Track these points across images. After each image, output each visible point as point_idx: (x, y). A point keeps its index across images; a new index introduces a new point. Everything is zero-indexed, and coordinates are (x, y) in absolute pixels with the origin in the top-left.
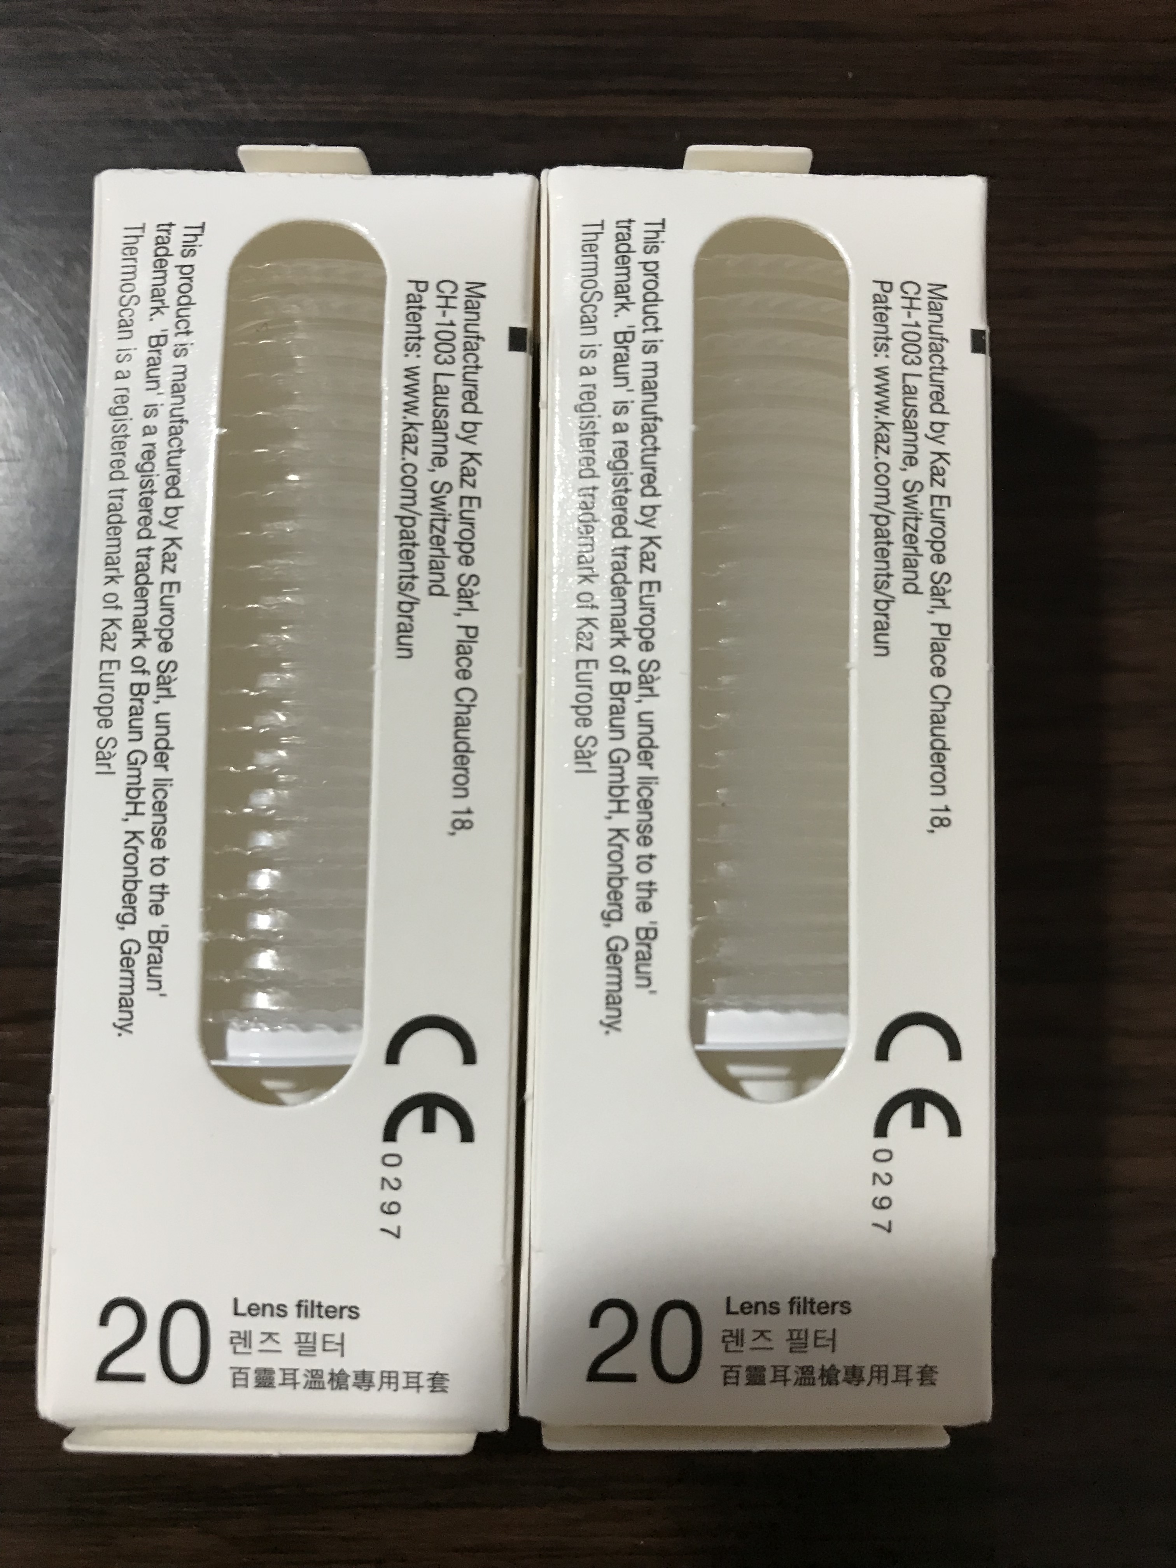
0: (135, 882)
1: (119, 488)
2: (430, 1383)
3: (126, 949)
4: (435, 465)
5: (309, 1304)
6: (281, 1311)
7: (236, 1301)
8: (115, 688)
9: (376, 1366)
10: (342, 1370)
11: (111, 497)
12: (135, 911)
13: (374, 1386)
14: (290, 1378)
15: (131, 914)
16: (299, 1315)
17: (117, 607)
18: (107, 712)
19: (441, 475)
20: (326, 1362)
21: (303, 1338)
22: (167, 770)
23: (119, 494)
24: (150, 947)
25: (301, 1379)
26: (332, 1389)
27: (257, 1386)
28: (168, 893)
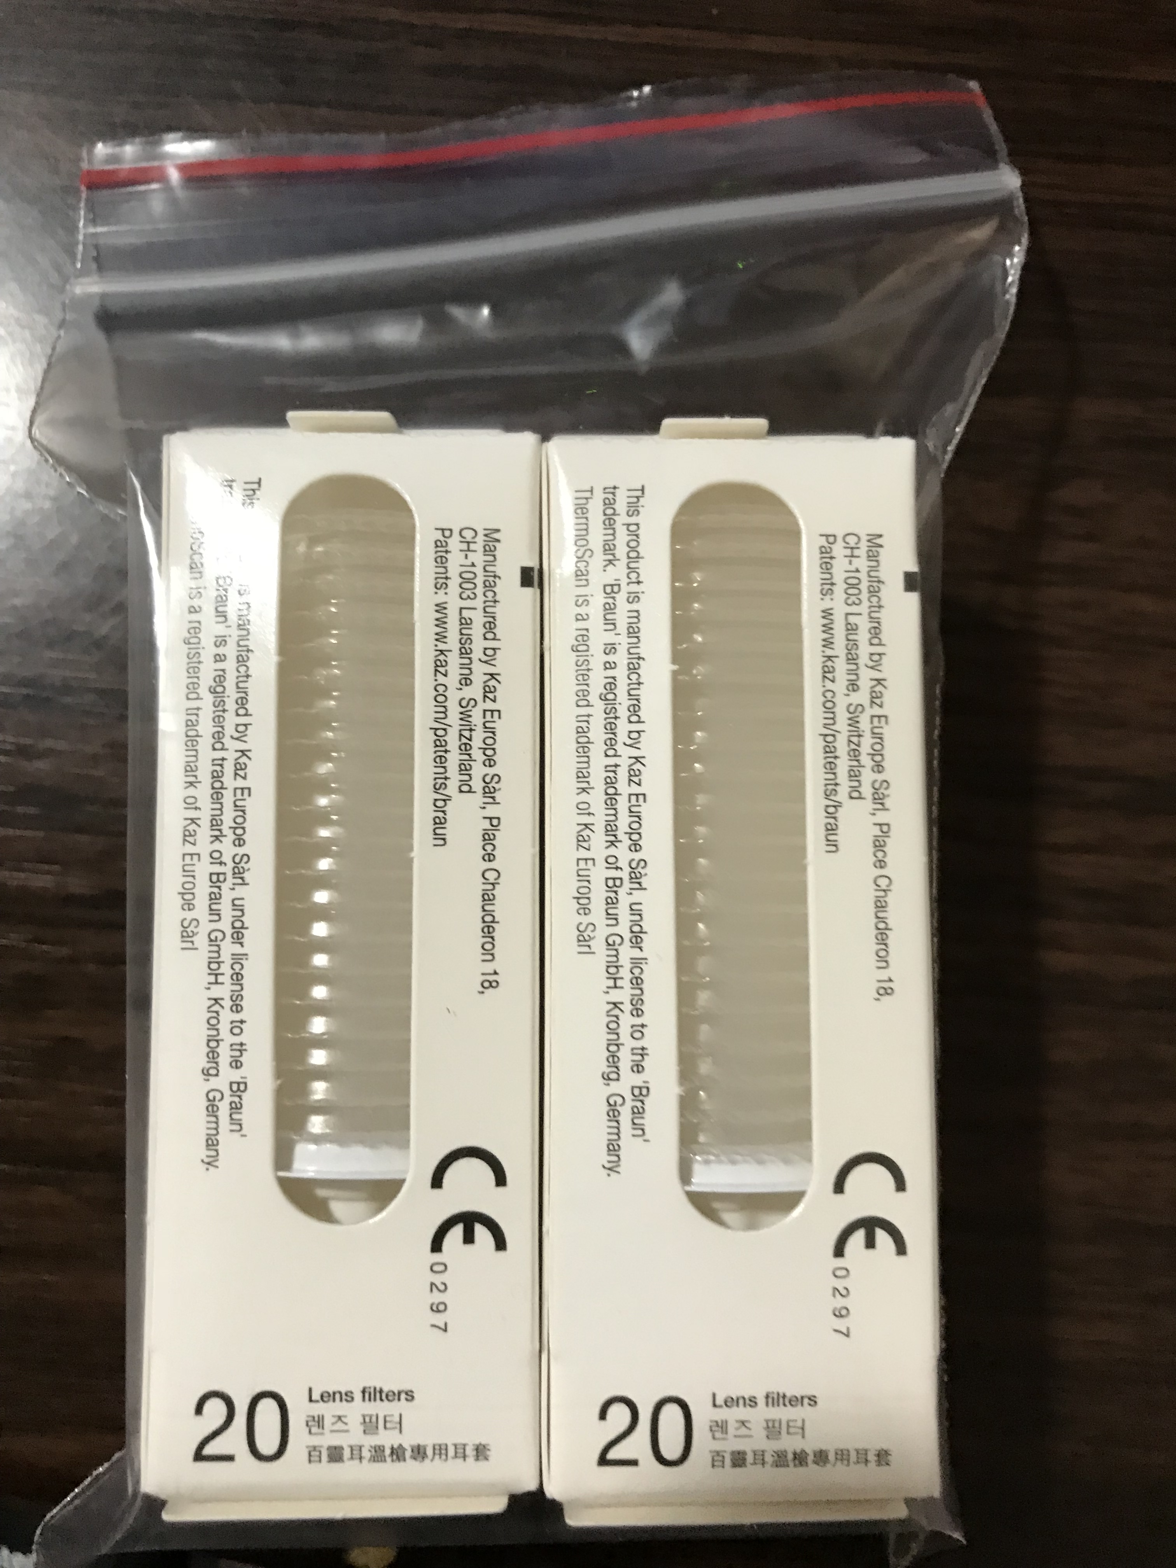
0: (217, 1041)
1: (195, 707)
2: (475, 1453)
3: (211, 1097)
4: (462, 685)
5: (372, 1391)
6: (348, 1397)
7: (310, 1390)
8: (196, 877)
9: (428, 1441)
10: (401, 1445)
11: (188, 714)
12: (218, 1065)
13: (427, 1457)
14: (357, 1453)
15: (214, 1068)
16: (364, 1399)
17: (196, 808)
18: (190, 897)
19: (468, 692)
20: (387, 1439)
21: (367, 1420)
22: (242, 946)
23: (195, 712)
24: (231, 1096)
25: (366, 1454)
26: (393, 1461)
27: (329, 1462)
28: (245, 1050)
